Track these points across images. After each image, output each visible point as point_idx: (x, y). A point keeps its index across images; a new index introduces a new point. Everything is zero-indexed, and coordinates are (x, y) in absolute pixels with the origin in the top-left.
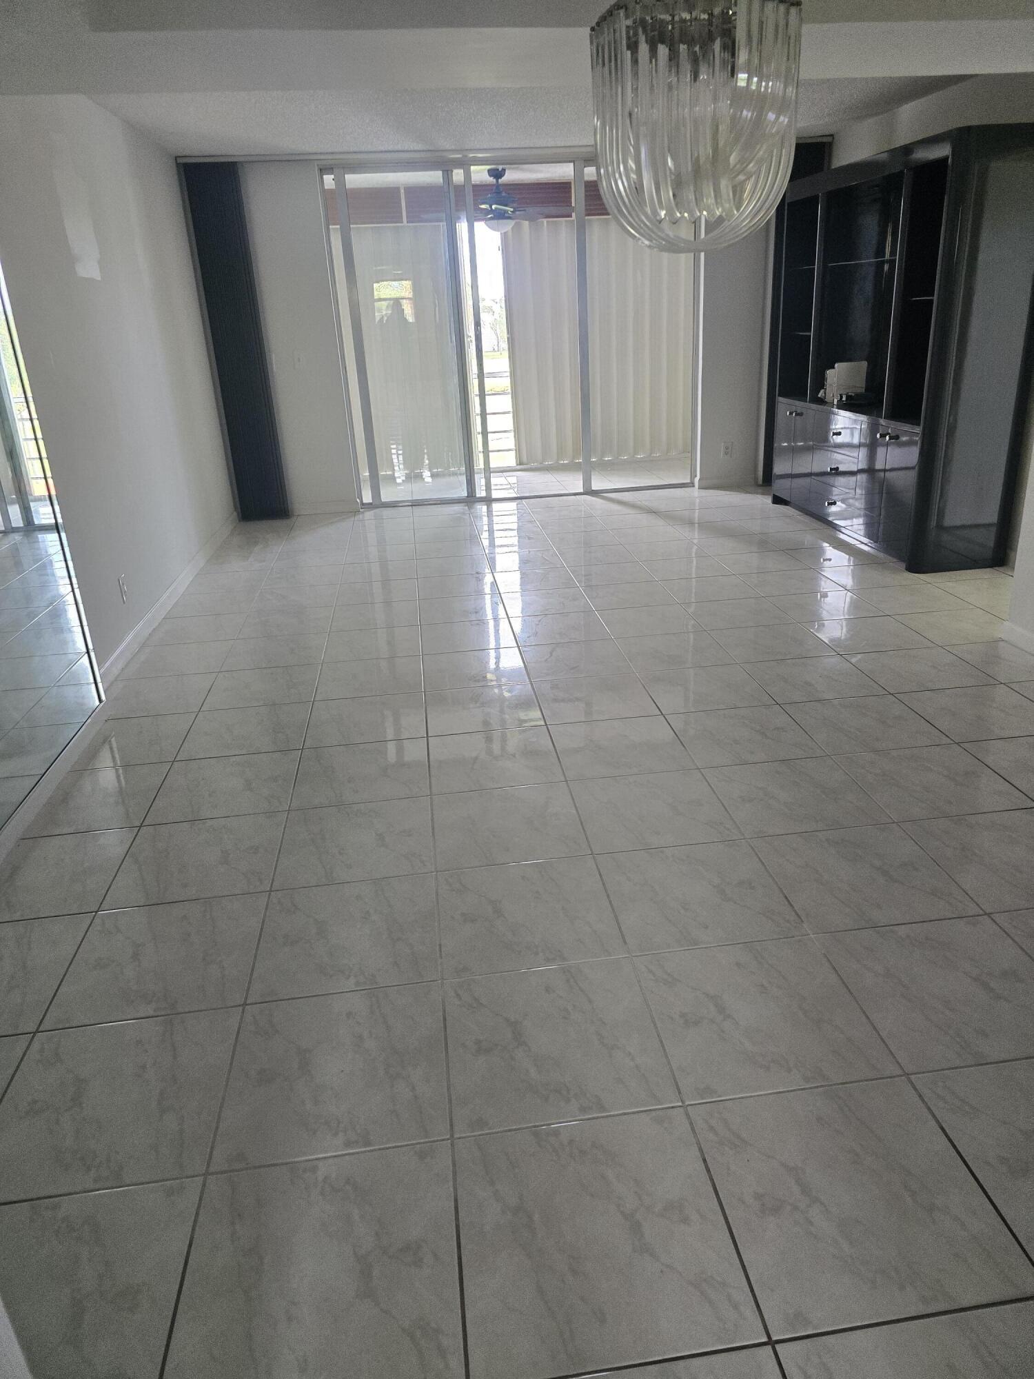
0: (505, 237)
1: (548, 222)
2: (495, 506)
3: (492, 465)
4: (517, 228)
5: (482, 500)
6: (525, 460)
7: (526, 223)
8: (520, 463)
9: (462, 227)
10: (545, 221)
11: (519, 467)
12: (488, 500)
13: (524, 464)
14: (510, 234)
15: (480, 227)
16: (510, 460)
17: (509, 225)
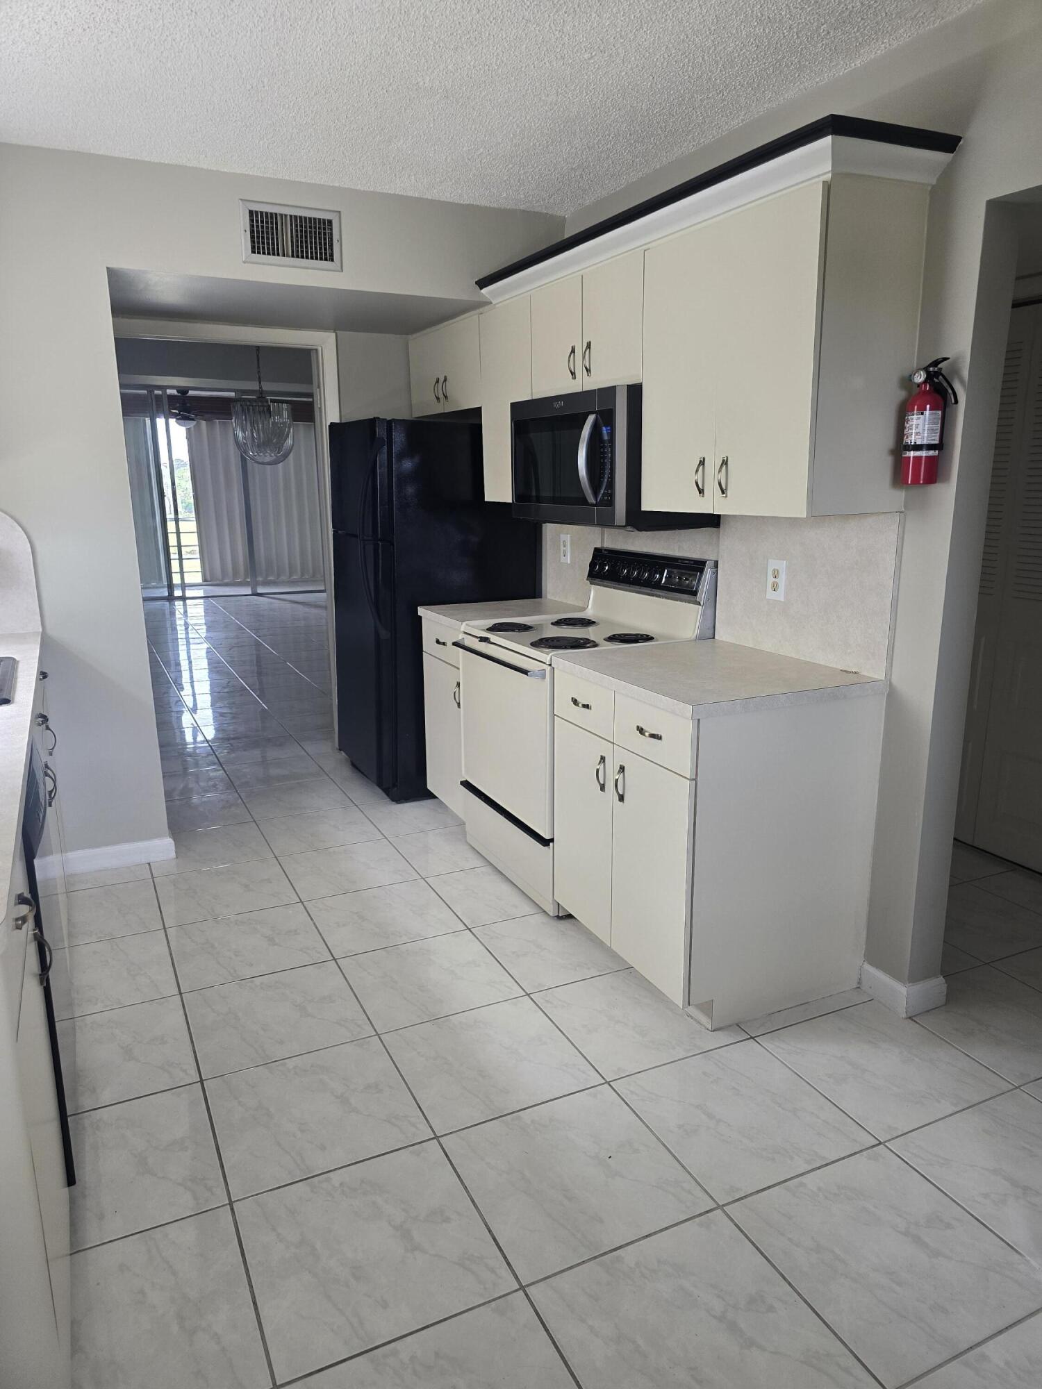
0: (188, 430)
1: (219, 422)
2: (188, 602)
3: (186, 582)
4: (197, 426)
5: (179, 598)
6: (208, 578)
7: (204, 423)
8: (205, 580)
9: (160, 422)
10: (217, 421)
11: (205, 583)
12: (183, 598)
13: (208, 580)
14: (192, 429)
15: (172, 421)
16: (198, 578)
17: (192, 424)
